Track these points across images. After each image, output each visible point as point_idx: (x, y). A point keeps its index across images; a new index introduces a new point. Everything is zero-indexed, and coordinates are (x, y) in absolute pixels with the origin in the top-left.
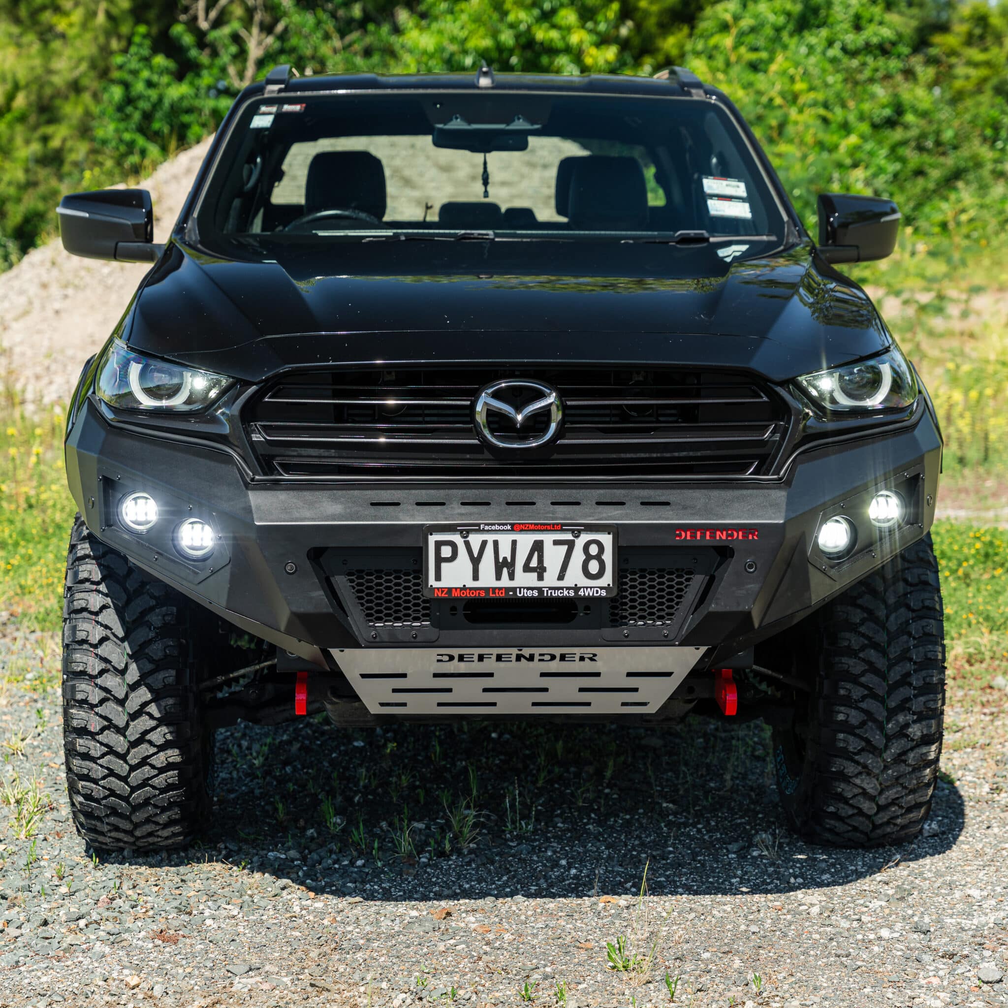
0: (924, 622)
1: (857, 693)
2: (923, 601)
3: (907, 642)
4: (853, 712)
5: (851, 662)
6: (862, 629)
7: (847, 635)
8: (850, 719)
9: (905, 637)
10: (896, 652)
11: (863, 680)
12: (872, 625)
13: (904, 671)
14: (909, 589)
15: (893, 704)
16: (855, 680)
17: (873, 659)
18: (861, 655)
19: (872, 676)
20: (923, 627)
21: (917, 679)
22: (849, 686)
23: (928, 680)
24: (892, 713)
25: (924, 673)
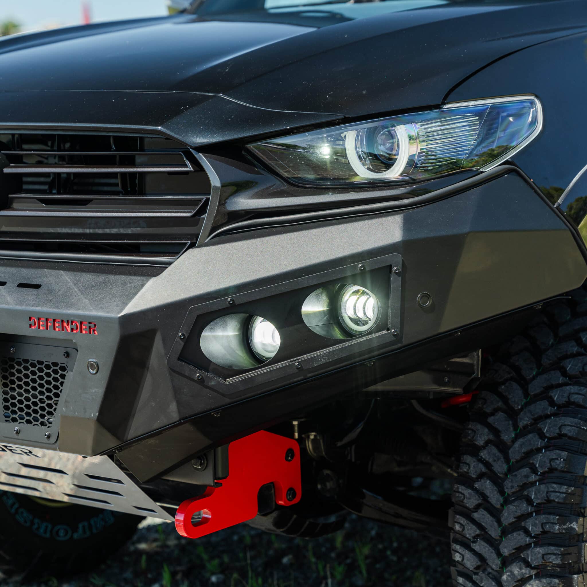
0: (553, 454)
1: (471, 531)
2: (560, 428)
3: (527, 476)
4: (468, 554)
5: (467, 492)
6: (484, 454)
7: (468, 459)
8: (465, 561)
9: (526, 471)
10: (512, 487)
11: (476, 515)
12: (494, 450)
13: (519, 513)
14: (549, 410)
15: (506, 552)
16: (467, 514)
17: (488, 492)
18: (476, 485)
19: (485, 513)
20: (551, 460)
21: (534, 525)
22: (463, 521)
23: (547, 527)
24: (506, 562)
25: (543, 518)
